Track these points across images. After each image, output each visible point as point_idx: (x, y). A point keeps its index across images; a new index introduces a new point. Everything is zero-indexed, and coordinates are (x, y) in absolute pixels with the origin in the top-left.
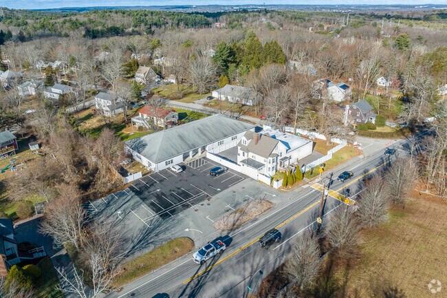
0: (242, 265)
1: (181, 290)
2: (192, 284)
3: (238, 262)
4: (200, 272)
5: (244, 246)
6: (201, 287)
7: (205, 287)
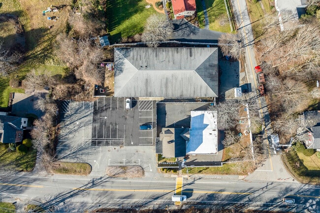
0: (97, 197)
1: (70, 191)
2: (75, 191)
3: (97, 195)
4: (81, 189)
5: (106, 189)
6: (77, 195)
7: (78, 196)
